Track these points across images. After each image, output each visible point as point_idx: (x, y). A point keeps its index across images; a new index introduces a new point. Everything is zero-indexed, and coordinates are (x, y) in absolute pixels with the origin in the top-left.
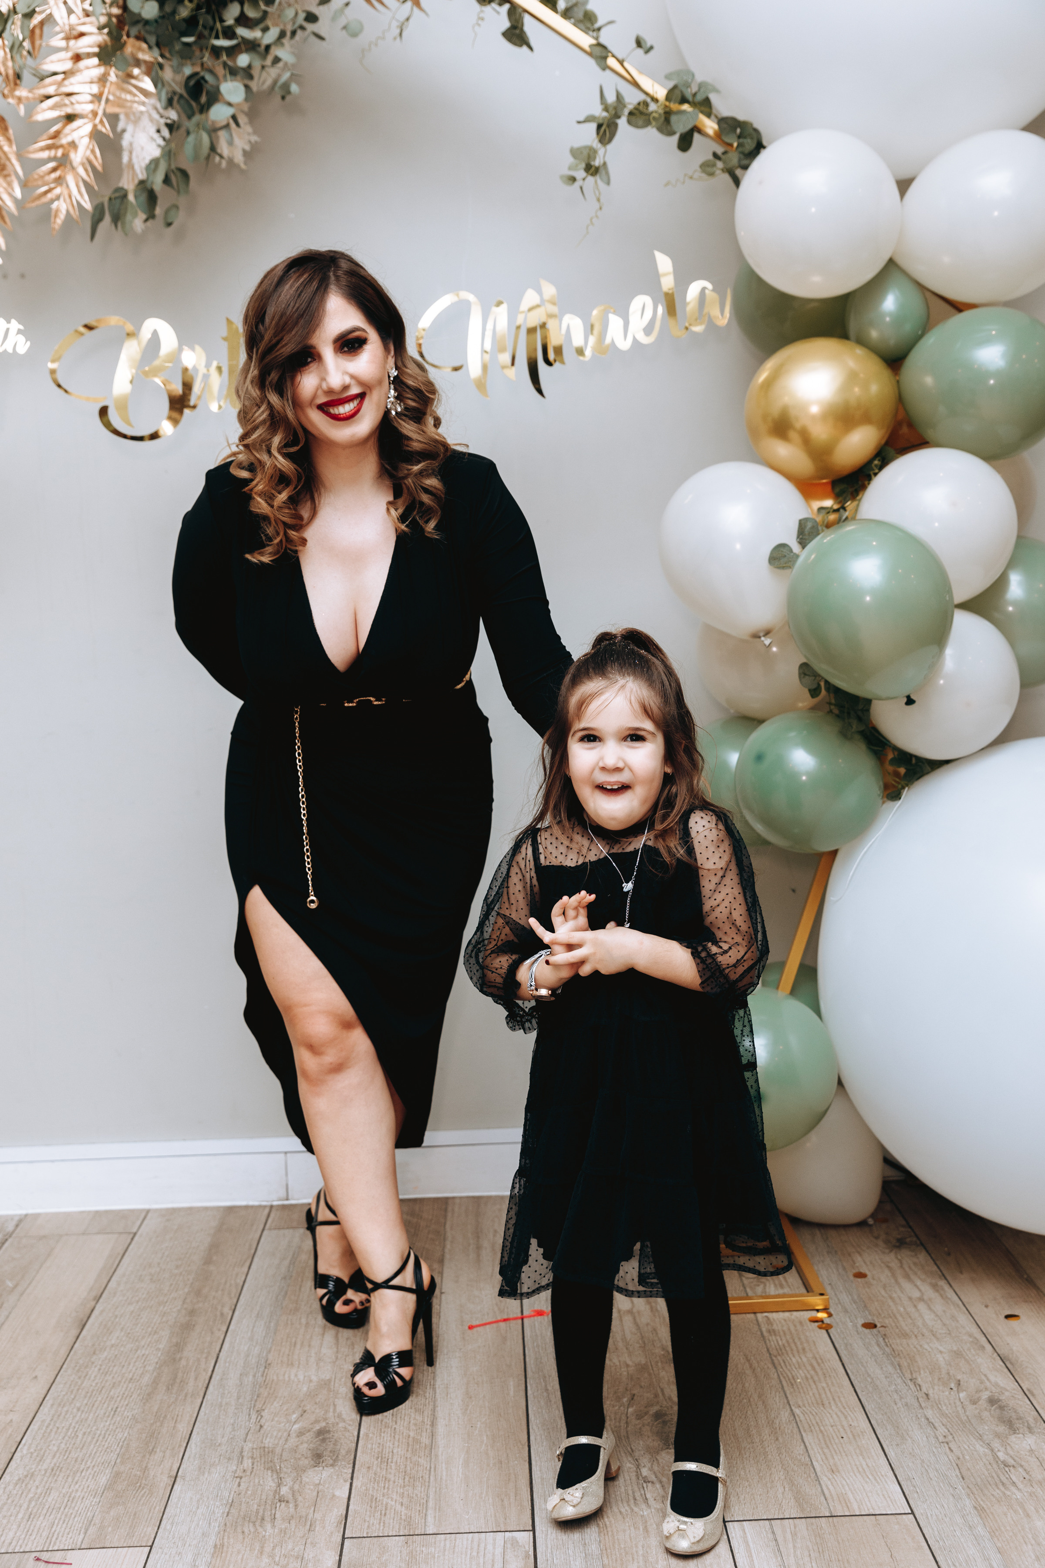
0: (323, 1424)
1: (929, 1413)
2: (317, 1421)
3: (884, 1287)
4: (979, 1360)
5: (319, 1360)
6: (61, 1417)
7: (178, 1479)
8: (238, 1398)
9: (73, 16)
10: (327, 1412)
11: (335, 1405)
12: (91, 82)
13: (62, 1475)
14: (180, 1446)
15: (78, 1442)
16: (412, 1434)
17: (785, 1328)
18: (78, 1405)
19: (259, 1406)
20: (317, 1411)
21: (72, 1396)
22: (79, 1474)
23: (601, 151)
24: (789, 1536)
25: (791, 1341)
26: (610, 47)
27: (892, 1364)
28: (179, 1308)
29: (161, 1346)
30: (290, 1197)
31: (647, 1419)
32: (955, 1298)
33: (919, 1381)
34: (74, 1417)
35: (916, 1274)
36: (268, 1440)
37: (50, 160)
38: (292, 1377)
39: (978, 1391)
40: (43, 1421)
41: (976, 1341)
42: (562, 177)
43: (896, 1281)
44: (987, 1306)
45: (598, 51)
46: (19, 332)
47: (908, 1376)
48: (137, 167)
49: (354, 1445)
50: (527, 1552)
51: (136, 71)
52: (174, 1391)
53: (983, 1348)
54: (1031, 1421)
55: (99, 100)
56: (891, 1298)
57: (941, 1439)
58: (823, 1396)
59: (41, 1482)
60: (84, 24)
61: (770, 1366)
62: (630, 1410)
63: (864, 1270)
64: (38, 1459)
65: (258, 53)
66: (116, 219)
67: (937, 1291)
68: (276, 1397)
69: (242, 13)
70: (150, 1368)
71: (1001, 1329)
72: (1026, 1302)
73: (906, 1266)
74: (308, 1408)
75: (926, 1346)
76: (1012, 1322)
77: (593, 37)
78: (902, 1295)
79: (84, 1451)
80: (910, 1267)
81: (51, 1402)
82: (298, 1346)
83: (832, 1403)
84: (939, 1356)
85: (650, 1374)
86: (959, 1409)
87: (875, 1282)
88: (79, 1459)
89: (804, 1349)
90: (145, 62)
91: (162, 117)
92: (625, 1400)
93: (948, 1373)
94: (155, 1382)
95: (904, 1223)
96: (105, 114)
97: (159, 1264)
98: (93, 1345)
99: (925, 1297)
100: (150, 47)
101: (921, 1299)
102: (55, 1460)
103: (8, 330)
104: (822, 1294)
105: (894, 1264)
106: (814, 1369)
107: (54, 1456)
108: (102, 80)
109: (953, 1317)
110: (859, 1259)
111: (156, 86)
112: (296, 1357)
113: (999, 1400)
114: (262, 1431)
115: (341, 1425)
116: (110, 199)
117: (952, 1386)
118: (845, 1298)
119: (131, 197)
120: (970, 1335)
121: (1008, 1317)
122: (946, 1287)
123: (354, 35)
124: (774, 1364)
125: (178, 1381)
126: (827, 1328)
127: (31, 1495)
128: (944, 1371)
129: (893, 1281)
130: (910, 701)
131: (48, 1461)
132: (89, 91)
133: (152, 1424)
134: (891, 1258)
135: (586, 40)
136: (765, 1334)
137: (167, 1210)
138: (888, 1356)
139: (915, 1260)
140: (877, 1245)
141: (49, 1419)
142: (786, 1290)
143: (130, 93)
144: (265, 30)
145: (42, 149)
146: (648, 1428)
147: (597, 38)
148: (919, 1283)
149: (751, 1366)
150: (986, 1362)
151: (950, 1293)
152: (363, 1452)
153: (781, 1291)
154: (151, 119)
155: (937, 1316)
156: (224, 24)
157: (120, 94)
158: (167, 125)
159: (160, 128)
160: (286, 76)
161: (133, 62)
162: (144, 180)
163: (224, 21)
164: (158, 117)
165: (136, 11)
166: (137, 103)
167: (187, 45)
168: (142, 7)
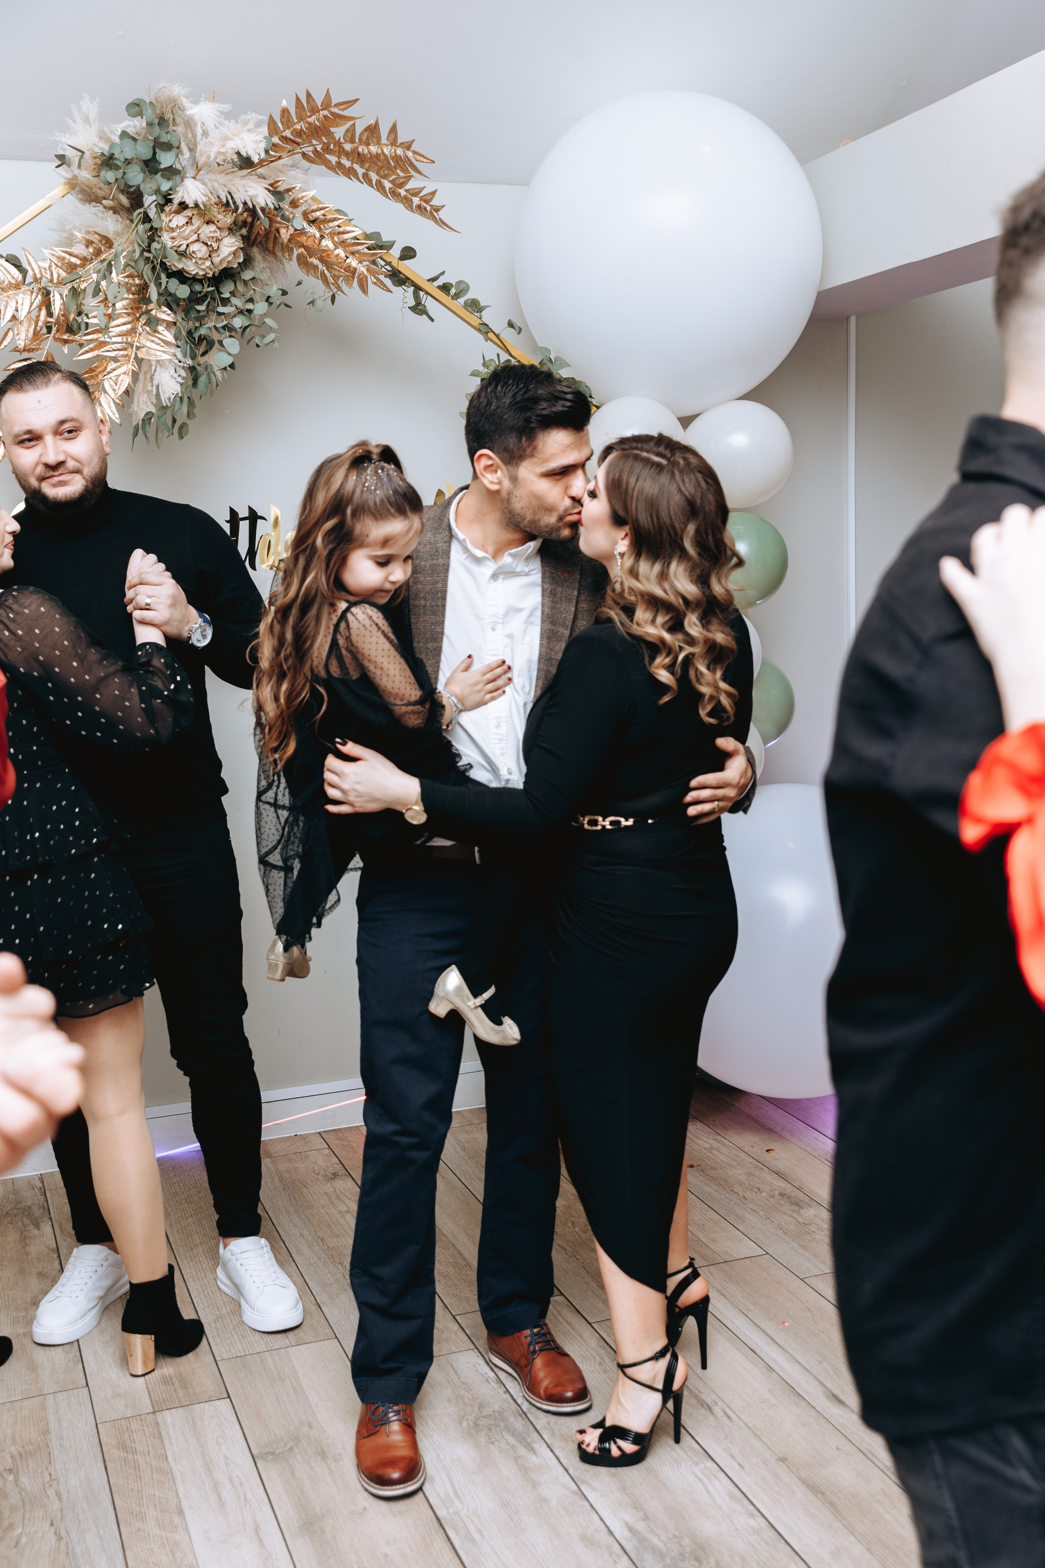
1: (751, 1206)
4: (764, 1175)
7: (321, 1305)
12: (126, 335)
14: (305, 1289)
16: (452, 1261)
19: (338, 1261)
21: (203, 1274)
24: (708, 1274)
26: (489, 326)
27: (715, 1185)
32: (731, 1146)
33: (736, 1190)
35: (701, 1135)
38: (345, 1242)
39: (772, 1191)
40: (197, 1289)
41: (756, 1166)
44: (753, 1147)
45: (482, 328)
47: (727, 1190)
48: (162, 397)
50: (567, 1305)
51: (161, 328)
53: (762, 1169)
54: (808, 1201)
55: (132, 348)
57: (764, 1217)
59: (231, 1319)
65: (245, 315)
69: (236, 288)
71: (767, 1157)
72: (773, 1141)
75: (729, 1172)
76: (771, 1152)
77: (477, 317)
78: (698, 1148)
81: (191, 1279)
84: (740, 1177)
86: (766, 1201)
90: (165, 321)
91: (180, 362)
92: (569, 1225)
93: (750, 1185)
96: (136, 357)
98: (186, 1244)
99: (714, 1147)
100: (174, 313)
101: (712, 1148)
102: (228, 1308)
107: (226, 1306)
108: (133, 330)
109: (736, 1155)
111: (177, 340)
113: (786, 1194)
116: (143, 420)
117: (755, 1190)
119: (155, 418)
120: (752, 1163)
121: (768, 1150)
122: (723, 1139)
127: (231, 1327)
128: (746, 1184)
132: (125, 340)
135: (473, 319)
138: (709, 1181)
143: (158, 344)
144: (253, 301)
147: (480, 319)
148: (704, 1140)
150: (767, 1176)
151: (727, 1142)
154: (173, 363)
155: (726, 1156)
156: (222, 296)
157: (148, 344)
158: (183, 368)
159: (177, 368)
160: (271, 337)
161: (158, 321)
162: (167, 406)
163: (222, 293)
164: (177, 361)
165: (173, 292)
166: (163, 352)
167: (199, 312)
168: (176, 289)
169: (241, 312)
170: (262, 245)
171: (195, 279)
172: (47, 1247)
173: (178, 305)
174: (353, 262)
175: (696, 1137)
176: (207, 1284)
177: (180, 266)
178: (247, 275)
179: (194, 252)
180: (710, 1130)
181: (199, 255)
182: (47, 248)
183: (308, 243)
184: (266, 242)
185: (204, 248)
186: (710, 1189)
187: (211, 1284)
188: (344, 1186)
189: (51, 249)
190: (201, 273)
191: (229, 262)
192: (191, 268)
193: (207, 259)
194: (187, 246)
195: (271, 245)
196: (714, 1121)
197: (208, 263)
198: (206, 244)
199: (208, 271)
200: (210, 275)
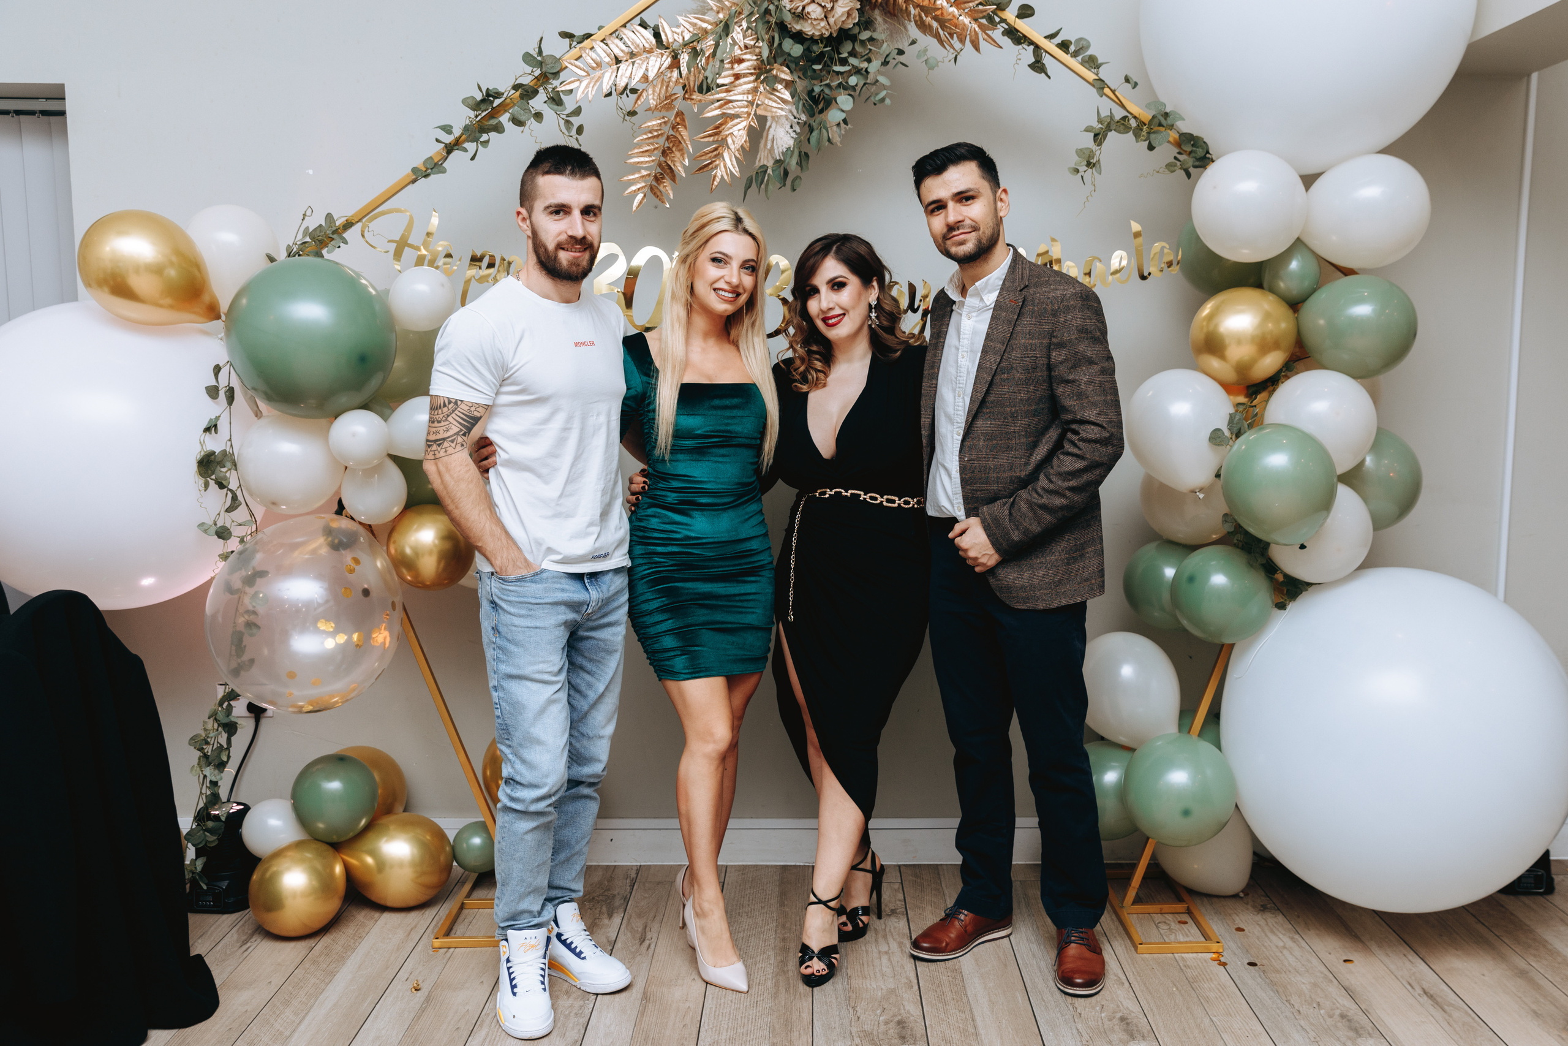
0: (900, 1018)
1: (1302, 1023)
2: (894, 1016)
3: (1258, 938)
4: (1330, 989)
5: (883, 975)
6: (722, 1006)
8: (837, 998)
9: (736, 47)
10: (899, 1009)
11: (904, 1006)
12: (748, 93)
13: (737, 1043)
14: (808, 1028)
15: (739, 1023)
16: (961, 1026)
17: (1195, 964)
18: (730, 999)
19: (852, 1004)
20: (893, 1009)
22: (748, 1043)
23: (1098, 153)
25: (1201, 973)
26: (1106, 82)
27: (1272, 990)
28: (774, 936)
29: (772, 962)
31: (1116, 1021)
32: (1308, 947)
33: (1292, 1002)
34: (731, 1007)
35: (1278, 930)
36: (866, 1026)
37: (714, 142)
39: (1332, 1010)
40: (711, 1008)
41: (1326, 977)
42: (1069, 169)
43: (1266, 935)
44: (1330, 954)
45: (1098, 84)
47: (1285, 998)
48: (776, 151)
49: (924, 1031)
51: (779, 87)
52: (791, 992)
53: (1331, 981)
54: (1370, 1030)
55: (752, 106)
56: (1264, 946)
58: (1230, 1009)
60: (745, 54)
61: (1191, 989)
62: (1103, 1015)
63: (1242, 926)
64: (717, 1032)
65: (862, 74)
66: (760, 187)
67: (1295, 942)
68: (862, 999)
69: (854, 48)
70: (770, 976)
71: (1341, 969)
72: (1356, 951)
73: (1270, 924)
74: (885, 1006)
75: (1293, 979)
76: (1348, 965)
77: (1094, 73)
78: (1271, 944)
79: (746, 1028)
80: (1273, 925)
81: (711, 996)
82: (866, 966)
83: (1237, 1015)
84: (1302, 986)
85: (1110, 992)
86: (1322, 1020)
87: (1251, 935)
88: (745, 1033)
89: (1211, 979)
90: (784, 80)
91: (795, 118)
92: (1098, 1008)
93: (1311, 997)
94: (776, 985)
95: (1263, 893)
96: (755, 114)
97: (749, 905)
99: (1287, 946)
100: (791, 72)
101: (1284, 947)
102: (729, 1033)
104: (1218, 942)
105: (1262, 922)
106: (1220, 992)
107: (727, 1031)
108: (755, 90)
109: (1308, 960)
110: (1237, 918)
111: (793, 97)
112: (866, 973)
113: (1347, 1016)
114: (860, 1020)
115: (912, 1018)
116: (757, 173)
117: (1315, 1006)
118: (1232, 945)
119: (770, 171)
120: (1322, 973)
121: (1345, 961)
122: (1300, 939)
123: (931, 68)
124: (1193, 989)
125: (792, 985)
126: (1224, 964)
128: (1308, 996)
129: (1263, 935)
130: (1303, 547)
131: (724, 1034)
132: (745, 98)
133: (784, 1013)
134: (1259, 918)
135: (1090, 76)
136: (1182, 968)
137: (739, 866)
138: (1268, 985)
139: (1276, 920)
140: (1248, 909)
141: (714, 1007)
142: (1191, 939)
143: (775, 101)
144: (869, 61)
145: (710, 136)
146: (1118, 1027)
147: (1097, 75)
148: (1281, 936)
149: (1177, 989)
150: (1334, 990)
151: (1303, 944)
152: (932, 1036)
153: (1187, 939)
154: (787, 118)
155: (1297, 959)
156: (841, 56)
157: (767, 101)
158: (798, 123)
159: (793, 125)
160: (883, 94)
161: (777, 80)
162: (780, 160)
163: (841, 54)
164: (792, 118)
165: (787, 51)
166: (779, 108)
167: (814, 70)
168: (791, 49)
169: (858, 71)
170: (883, 7)
171: (813, 40)
172: (607, 938)
173: (797, 64)
174: (965, 19)
175: (1272, 932)
176: (722, 1004)
177: (798, 27)
178: (865, 35)
179: (808, 13)
180: (1290, 926)
181: (813, 16)
182: (681, 15)
183: (924, 4)
184: (886, 4)
185: (819, 9)
186: (1264, 995)
187: (726, 1005)
188: (896, 925)
189: (686, 17)
190: (817, 33)
191: (843, 22)
192: (808, 29)
193: (822, 19)
194: (804, 8)
195: (891, 7)
196: (1299, 917)
197: (823, 24)
198: (820, 5)
199: (824, 31)
200: (827, 34)
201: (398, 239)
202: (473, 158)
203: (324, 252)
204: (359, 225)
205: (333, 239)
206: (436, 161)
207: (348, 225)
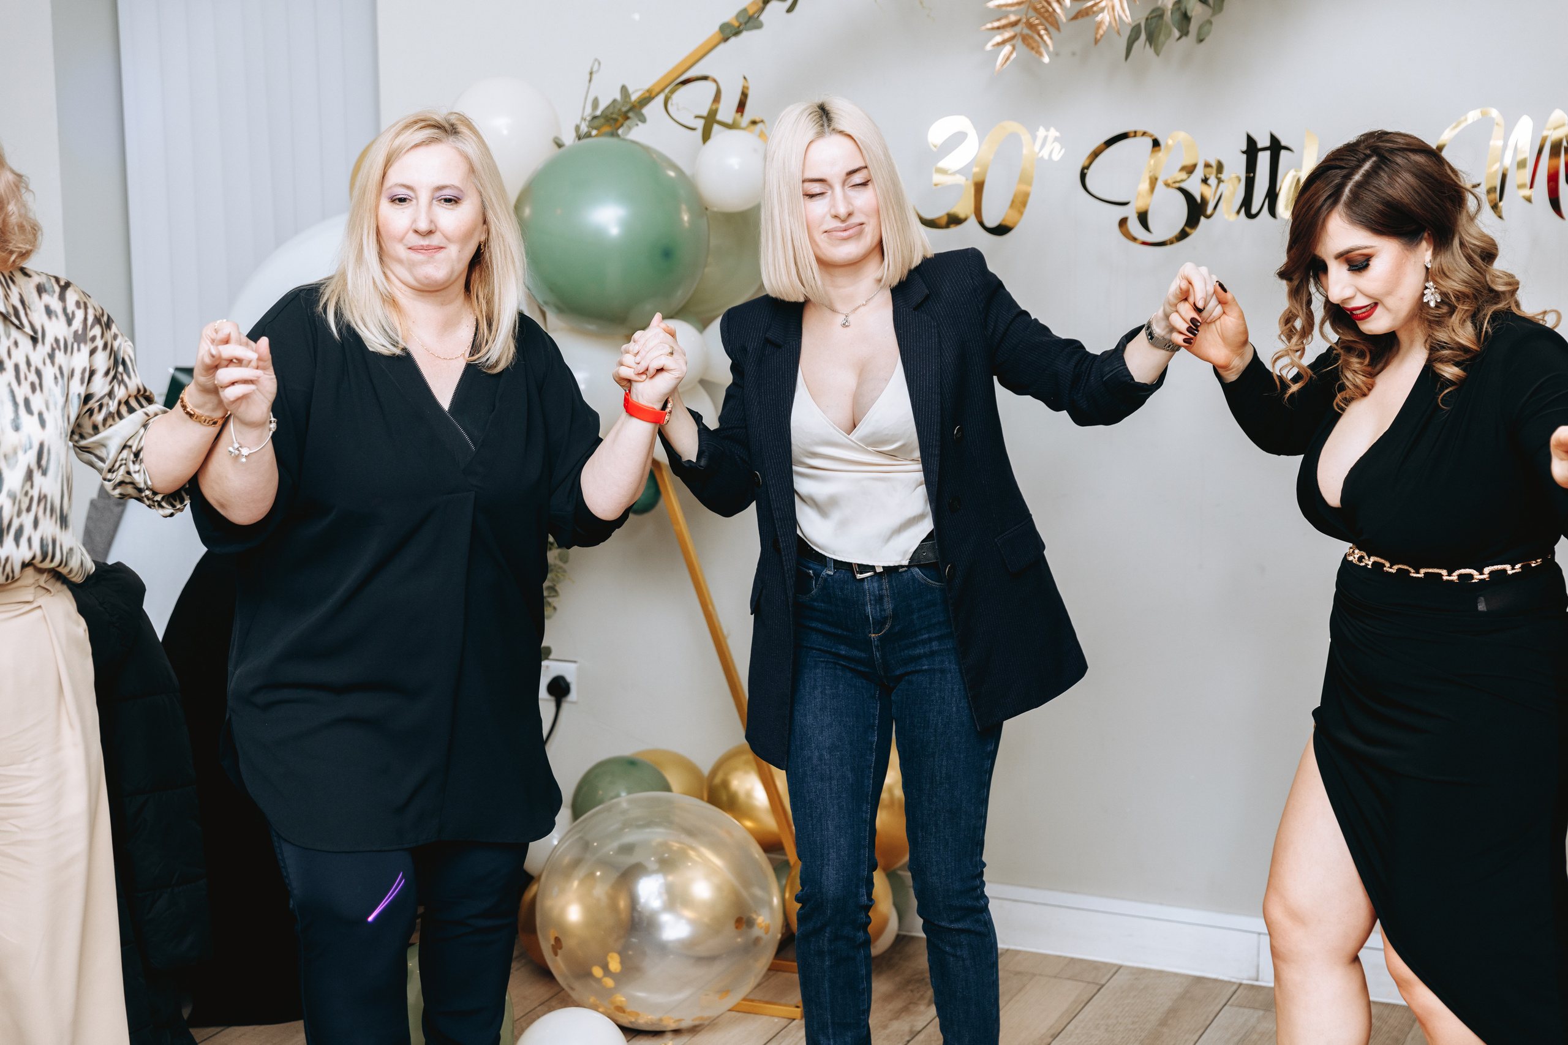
30: (1260, 978)
46: (1056, 139)
66: (1151, 39)
103: (1046, 138)
116: (1147, 19)
119: (1168, 15)
201: (705, 113)
202: (790, 10)
203: (620, 131)
204: (661, 97)
205: (627, 118)
206: (751, 12)
207: (646, 100)
